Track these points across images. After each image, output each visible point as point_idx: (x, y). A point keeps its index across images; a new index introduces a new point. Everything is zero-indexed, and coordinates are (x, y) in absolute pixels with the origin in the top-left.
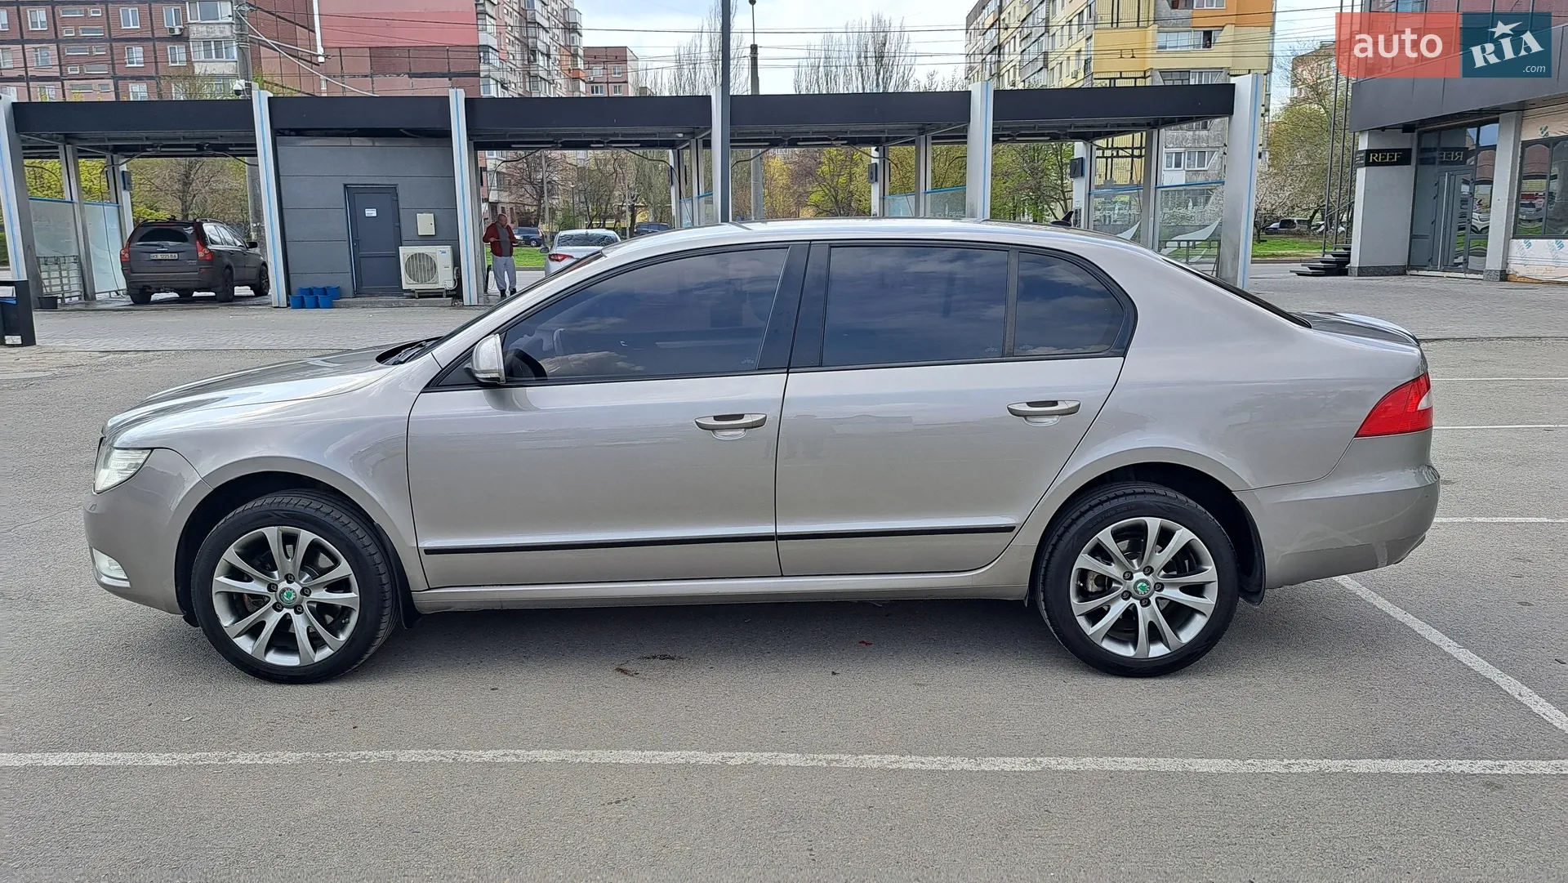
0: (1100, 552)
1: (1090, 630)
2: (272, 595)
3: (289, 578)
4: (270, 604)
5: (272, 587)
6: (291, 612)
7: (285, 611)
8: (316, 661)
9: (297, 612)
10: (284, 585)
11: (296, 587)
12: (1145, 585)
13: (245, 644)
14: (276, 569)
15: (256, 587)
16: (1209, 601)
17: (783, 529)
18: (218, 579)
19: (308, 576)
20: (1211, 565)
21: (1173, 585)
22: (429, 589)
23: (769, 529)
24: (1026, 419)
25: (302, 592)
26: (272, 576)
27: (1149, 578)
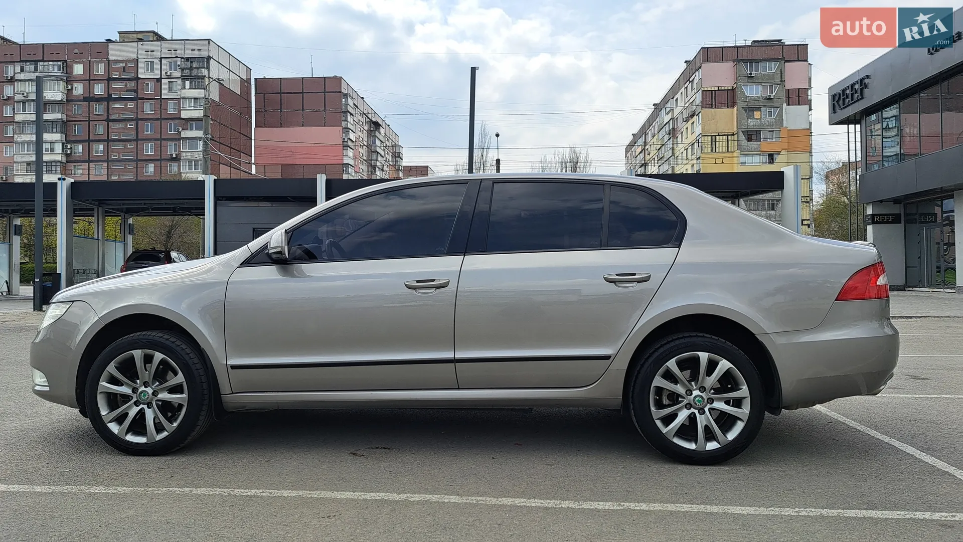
0: (669, 376)
1: (664, 430)
2: (134, 396)
3: (146, 384)
4: (133, 401)
5: (135, 390)
6: (145, 407)
7: (142, 406)
8: (157, 440)
9: (149, 407)
10: (143, 388)
11: (150, 390)
12: (700, 399)
13: (114, 428)
14: (138, 379)
15: (125, 390)
16: (745, 411)
17: (460, 355)
18: (101, 383)
19: (158, 383)
20: (744, 385)
21: (719, 399)
22: (233, 393)
23: (449, 355)
24: (615, 284)
25: (153, 394)
26: (136, 383)
27: (703, 395)
